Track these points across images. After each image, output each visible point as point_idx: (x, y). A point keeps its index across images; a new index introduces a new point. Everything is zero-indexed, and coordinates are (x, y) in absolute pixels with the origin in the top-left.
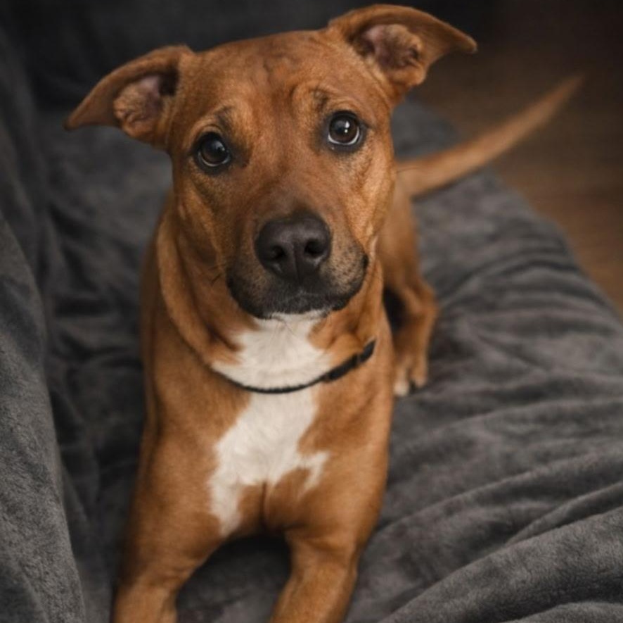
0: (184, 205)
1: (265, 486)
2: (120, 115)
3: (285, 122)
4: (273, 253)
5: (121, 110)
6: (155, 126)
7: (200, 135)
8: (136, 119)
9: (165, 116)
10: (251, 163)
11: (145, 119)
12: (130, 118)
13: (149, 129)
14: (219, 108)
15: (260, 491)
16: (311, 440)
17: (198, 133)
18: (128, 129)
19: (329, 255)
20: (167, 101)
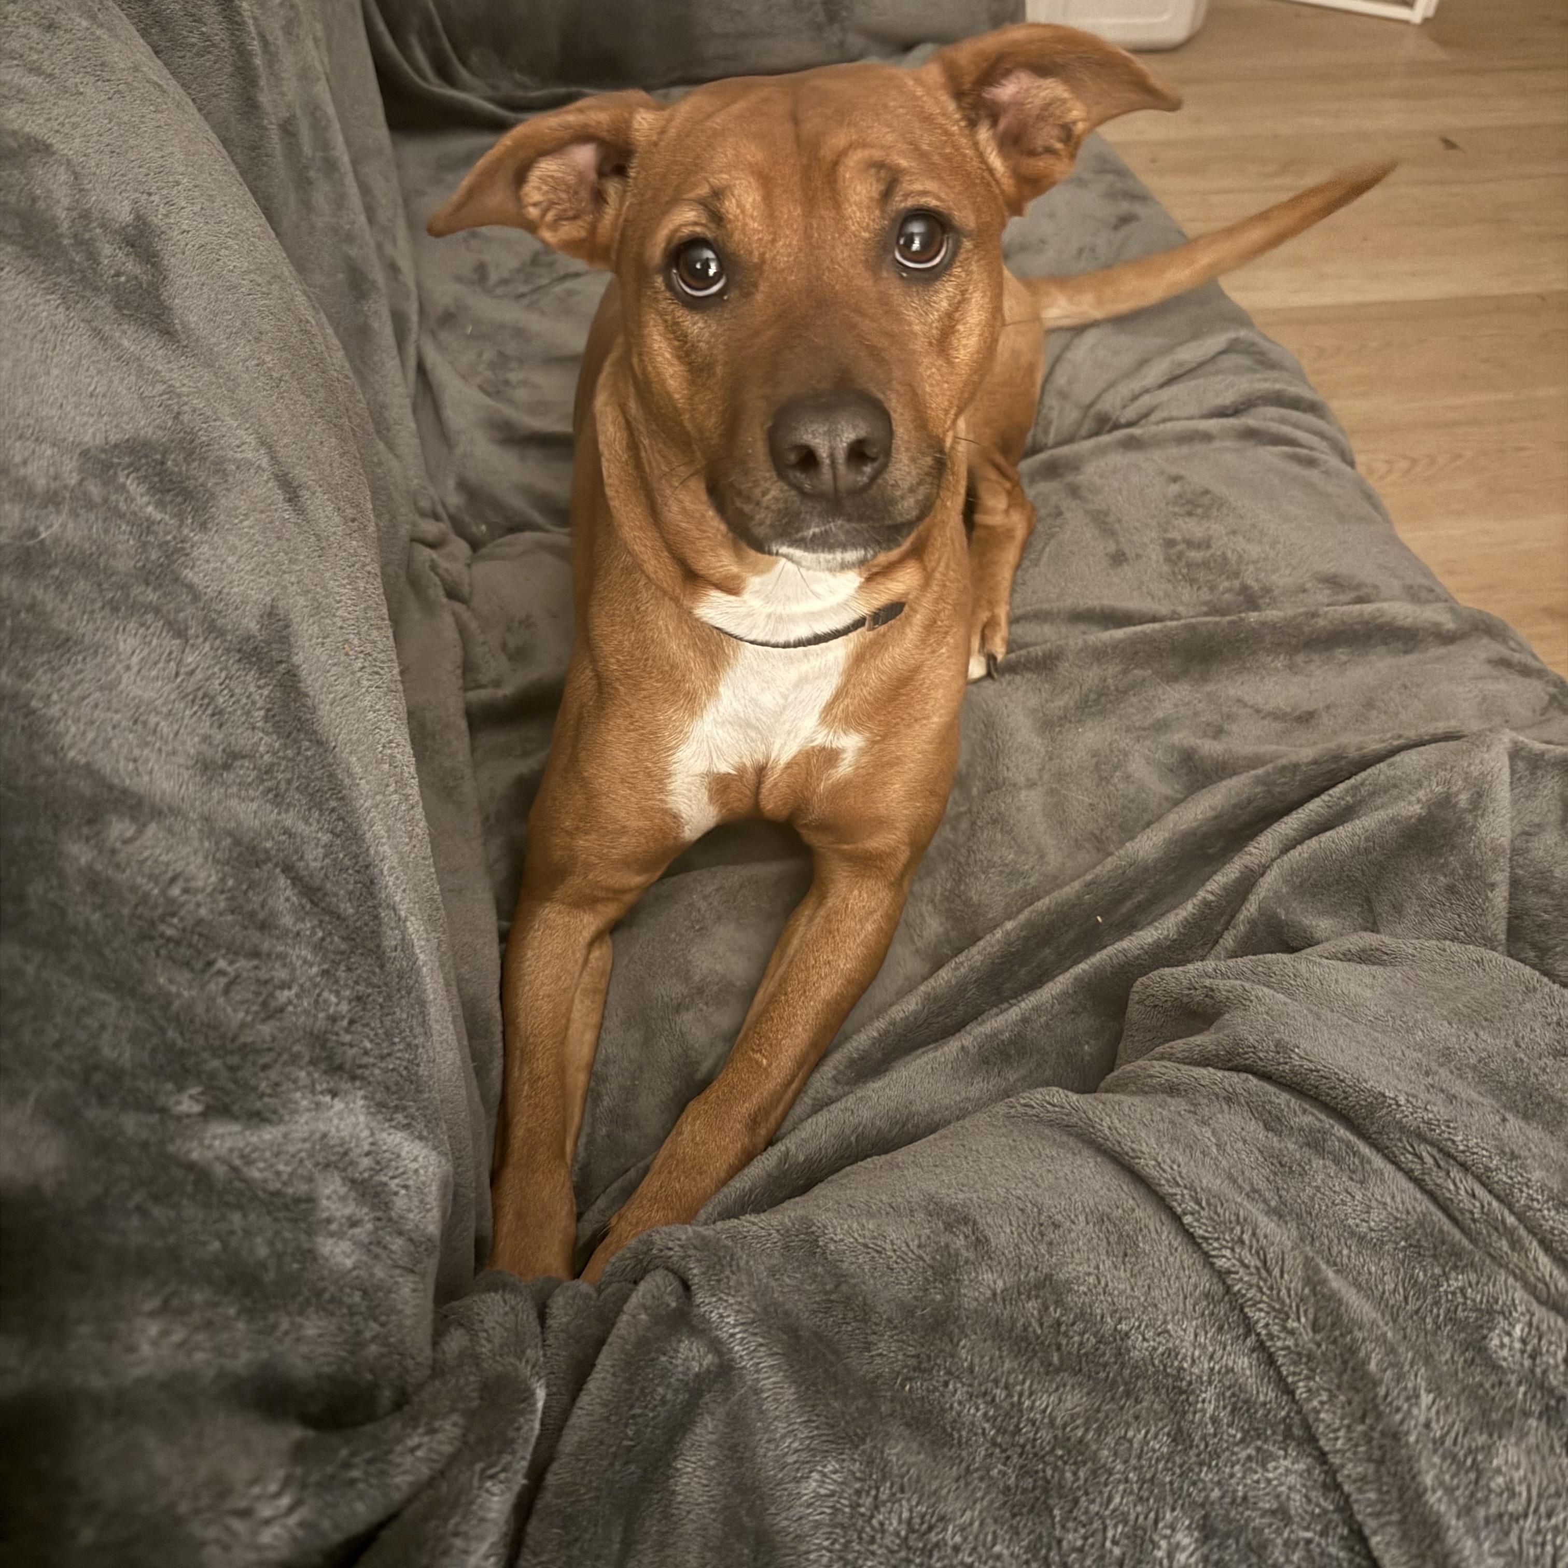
0: (640, 354)
1: (761, 771)
2: (533, 212)
3: (822, 218)
4: (793, 457)
5: (535, 205)
6: (593, 229)
7: (675, 242)
8: (559, 219)
9: (610, 212)
10: (761, 288)
11: (575, 217)
12: (550, 216)
13: (583, 234)
14: (703, 191)
15: (751, 776)
16: (838, 710)
17: (669, 240)
18: (547, 235)
19: (885, 466)
20: (612, 187)
